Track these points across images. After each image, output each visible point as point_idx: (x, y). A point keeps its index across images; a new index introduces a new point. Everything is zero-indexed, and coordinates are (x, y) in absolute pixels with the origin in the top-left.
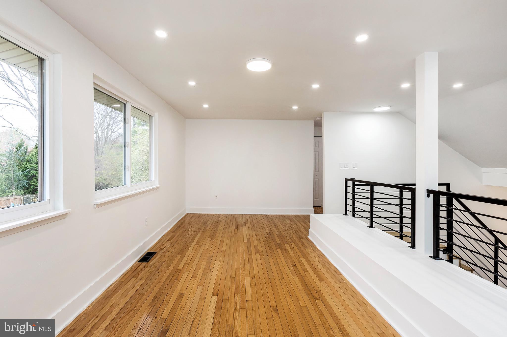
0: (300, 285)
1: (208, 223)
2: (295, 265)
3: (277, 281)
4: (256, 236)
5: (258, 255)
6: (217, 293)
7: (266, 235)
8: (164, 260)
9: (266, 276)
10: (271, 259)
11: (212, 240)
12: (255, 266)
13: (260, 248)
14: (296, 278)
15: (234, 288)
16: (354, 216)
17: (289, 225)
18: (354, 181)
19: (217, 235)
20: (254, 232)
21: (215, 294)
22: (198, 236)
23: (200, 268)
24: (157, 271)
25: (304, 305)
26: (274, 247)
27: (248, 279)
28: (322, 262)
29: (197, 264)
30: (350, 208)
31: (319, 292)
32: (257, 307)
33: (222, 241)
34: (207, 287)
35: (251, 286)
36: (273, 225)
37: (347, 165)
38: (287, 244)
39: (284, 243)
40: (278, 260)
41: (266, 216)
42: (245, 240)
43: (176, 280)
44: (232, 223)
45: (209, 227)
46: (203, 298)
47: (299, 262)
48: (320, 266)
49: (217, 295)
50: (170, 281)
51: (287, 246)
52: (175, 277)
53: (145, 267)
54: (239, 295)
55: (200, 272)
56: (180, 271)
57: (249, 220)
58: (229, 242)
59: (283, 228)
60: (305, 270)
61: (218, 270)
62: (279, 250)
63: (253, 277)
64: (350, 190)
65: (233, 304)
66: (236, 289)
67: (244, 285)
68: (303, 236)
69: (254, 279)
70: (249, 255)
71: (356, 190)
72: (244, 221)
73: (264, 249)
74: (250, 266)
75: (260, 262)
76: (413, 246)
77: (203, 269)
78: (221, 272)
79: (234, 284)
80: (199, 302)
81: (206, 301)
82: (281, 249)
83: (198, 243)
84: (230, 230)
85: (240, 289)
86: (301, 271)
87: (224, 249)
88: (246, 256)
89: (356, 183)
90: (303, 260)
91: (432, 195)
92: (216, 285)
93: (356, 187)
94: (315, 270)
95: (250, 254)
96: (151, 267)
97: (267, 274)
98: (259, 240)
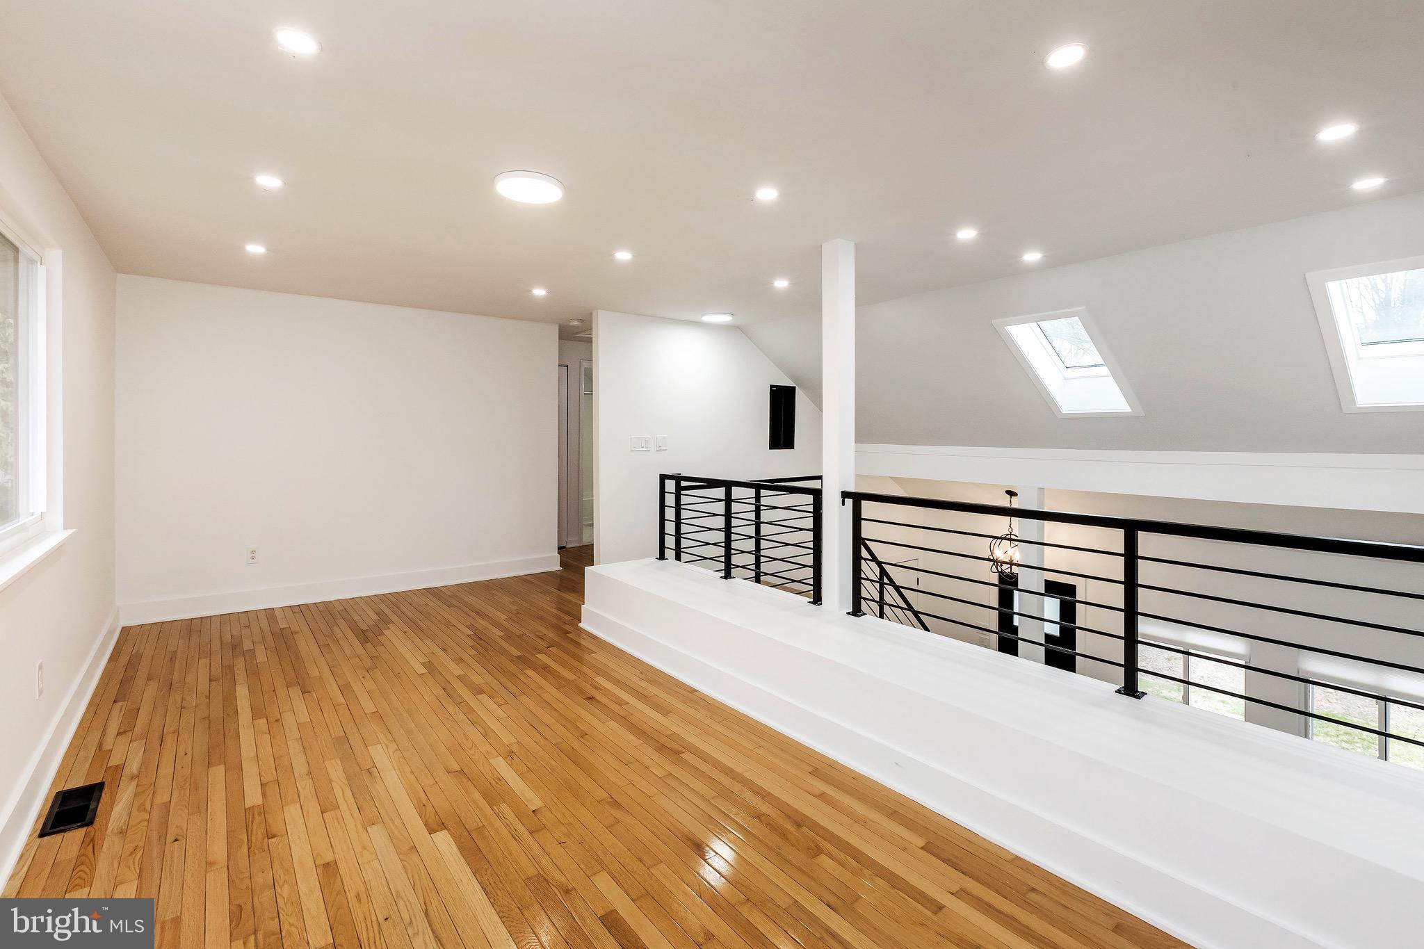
0: (632, 737)
1: (247, 645)
2: (591, 698)
3: (575, 744)
4: (444, 650)
5: (483, 697)
6: (440, 823)
7: (471, 643)
8: (162, 797)
9: (542, 742)
10: (523, 698)
11: (305, 691)
12: (494, 726)
13: (477, 680)
14: (613, 724)
15: (477, 795)
16: (678, 558)
17: (515, 607)
18: (678, 479)
19: (314, 673)
20: (429, 642)
21: (435, 827)
22: (242, 691)
23: (331, 781)
24: (163, 837)
25: (665, 773)
26: (513, 669)
27: (501, 765)
28: (644, 676)
29: (309, 773)
30: (670, 542)
31: (673, 736)
32: (567, 813)
33: (345, 689)
34: (397, 822)
35: (521, 775)
36: (471, 613)
37: (647, 442)
38: (541, 653)
39: (532, 654)
40: (544, 695)
41: (433, 592)
42: (422, 670)
43: (270, 835)
44: (336, 629)
45: (261, 656)
46: (410, 849)
47: (596, 688)
48: (644, 684)
49: (443, 826)
50: (249, 848)
51: (543, 657)
52: (258, 833)
53: (91, 843)
54: (504, 807)
55: (338, 791)
56: (263, 810)
57: (387, 611)
58: (370, 685)
59: (504, 617)
60: (621, 703)
61: (396, 767)
62: (530, 672)
63: (510, 755)
64: (670, 500)
65: (504, 831)
66: (485, 795)
67: (500, 779)
68: (568, 628)
69: (515, 758)
70: (458, 704)
71: (684, 500)
72: (375, 617)
73: (490, 679)
74: (482, 731)
75: (500, 712)
76: (817, 599)
77: (346, 782)
78: (407, 770)
79: (472, 787)
80: (405, 863)
81: (424, 854)
82: (535, 670)
83: (256, 713)
84: (348, 652)
85: (494, 793)
86: (614, 707)
87: (369, 707)
88: (451, 708)
89: (683, 484)
90: (600, 681)
91: (849, 502)
92: (421, 808)
93: (682, 492)
94: (643, 697)
95: (460, 703)
96: (122, 833)
97: (539, 736)
98: (459, 661)
